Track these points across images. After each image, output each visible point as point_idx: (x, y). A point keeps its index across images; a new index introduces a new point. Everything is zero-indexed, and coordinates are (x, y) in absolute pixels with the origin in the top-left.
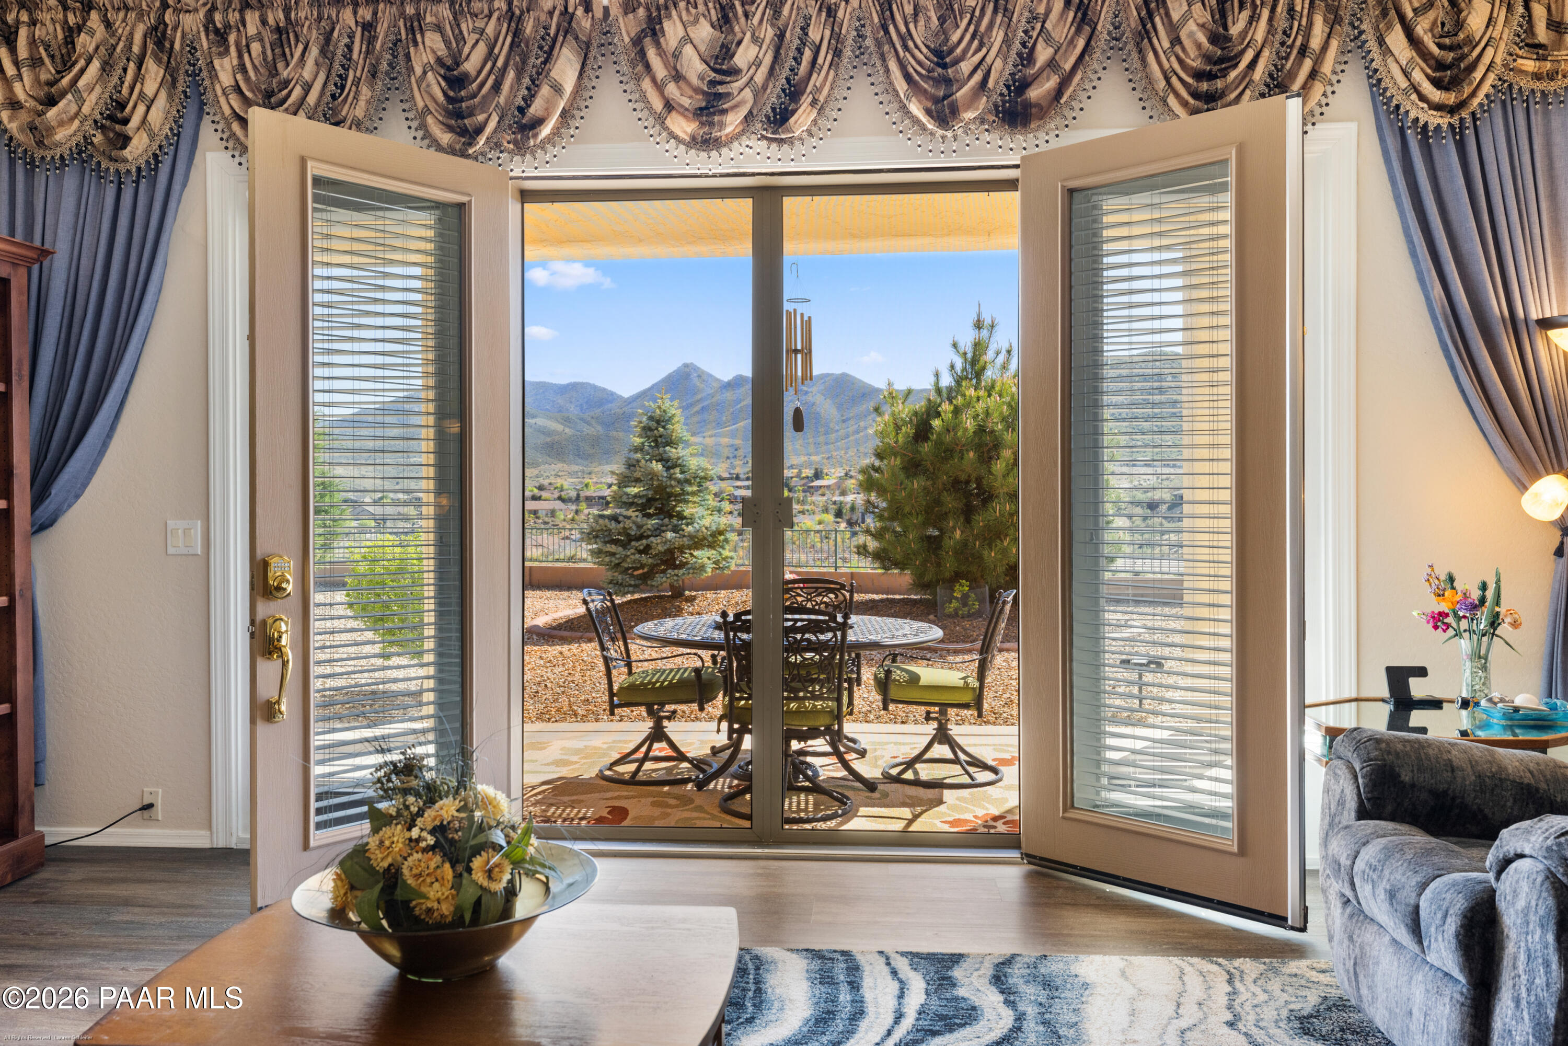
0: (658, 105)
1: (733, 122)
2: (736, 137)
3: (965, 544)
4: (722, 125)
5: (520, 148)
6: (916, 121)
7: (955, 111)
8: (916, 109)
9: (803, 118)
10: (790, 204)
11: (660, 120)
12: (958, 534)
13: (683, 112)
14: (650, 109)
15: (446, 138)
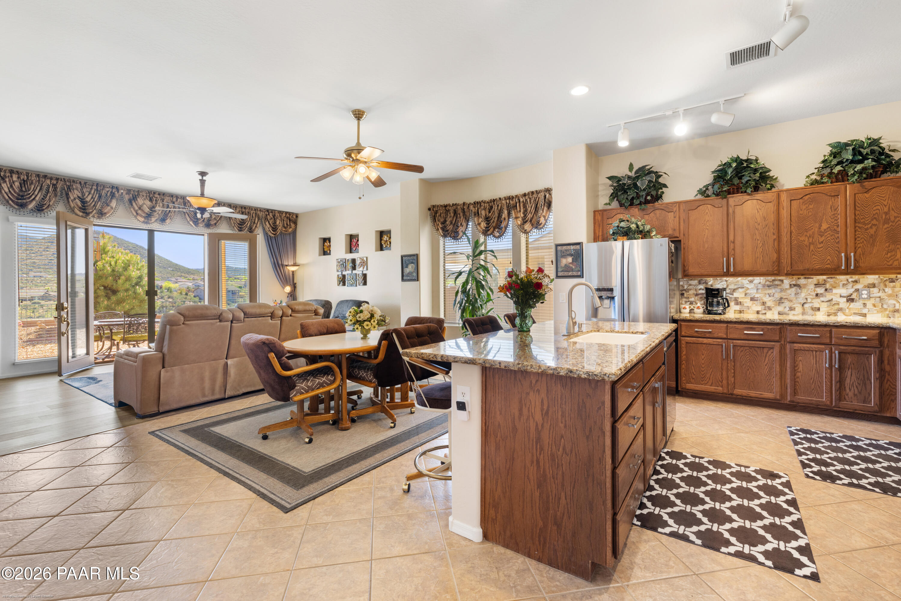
0: (135, 214)
1: (153, 219)
2: (154, 222)
3: (108, 305)
4: (151, 220)
5: (99, 218)
6: (191, 225)
7: (198, 224)
8: (191, 223)
9: (168, 221)
10: (155, 232)
11: (136, 217)
12: (106, 303)
13: (141, 216)
14: (133, 214)
15: (81, 214)
